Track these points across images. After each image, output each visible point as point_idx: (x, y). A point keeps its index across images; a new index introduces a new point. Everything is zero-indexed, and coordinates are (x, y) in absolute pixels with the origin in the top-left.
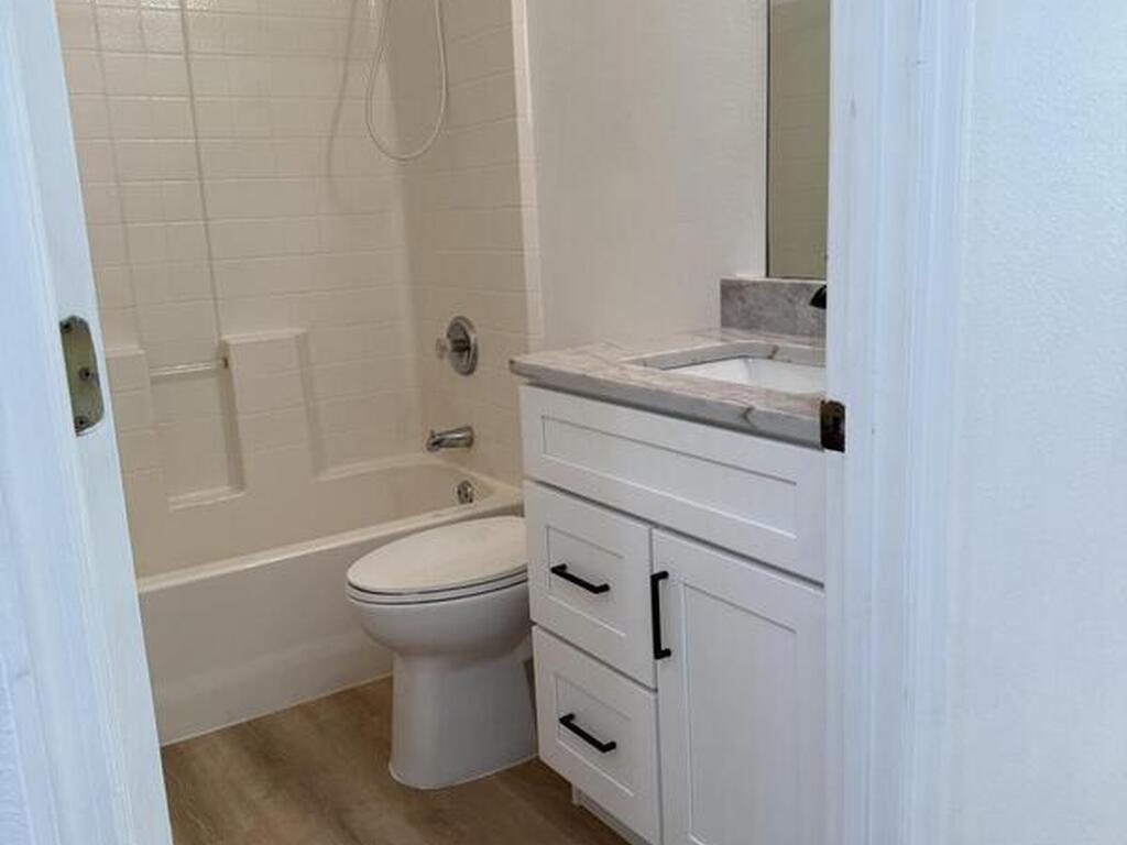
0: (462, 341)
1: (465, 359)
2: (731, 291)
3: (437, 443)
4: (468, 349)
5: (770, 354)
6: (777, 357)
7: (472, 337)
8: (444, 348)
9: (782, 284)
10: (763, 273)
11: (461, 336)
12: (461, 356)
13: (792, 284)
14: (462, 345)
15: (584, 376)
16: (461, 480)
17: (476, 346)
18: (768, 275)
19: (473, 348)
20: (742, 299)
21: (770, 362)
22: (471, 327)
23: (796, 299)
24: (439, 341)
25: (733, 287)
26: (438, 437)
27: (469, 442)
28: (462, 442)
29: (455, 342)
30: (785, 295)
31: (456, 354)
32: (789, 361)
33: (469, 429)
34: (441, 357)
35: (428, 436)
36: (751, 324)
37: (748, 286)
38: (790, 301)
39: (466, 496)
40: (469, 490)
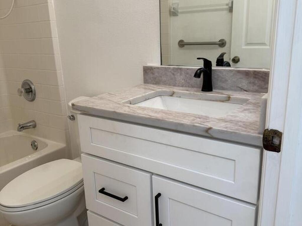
0: (29, 89)
1: (30, 95)
2: (147, 70)
3: (22, 128)
4: (32, 91)
5: (171, 95)
6: (174, 95)
7: (33, 87)
8: (22, 92)
9: (170, 68)
10: (160, 64)
11: (28, 87)
12: (29, 94)
13: (174, 68)
14: (29, 90)
15: (114, 112)
16: (33, 140)
17: (35, 90)
18: (161, 64)
19: (33, 91)
20: (153, 74)
21: (171, 97)
22: (32, 84)
23: (175, 73)
24: (19, 89)
25: (149, 69)
26: (22, 126)
27: (35, 126)
28: (31, 127)
29: (26, 89)
30: (171, 72)
31: (27, 94)
32: (180, 97)
33: (34, 121)
34: (21, 95)
35: (18, 125)
36: (157, 82)
37: (155, 69)
38: (173, 74)
39: (35, 146)
40: (36, 144)
